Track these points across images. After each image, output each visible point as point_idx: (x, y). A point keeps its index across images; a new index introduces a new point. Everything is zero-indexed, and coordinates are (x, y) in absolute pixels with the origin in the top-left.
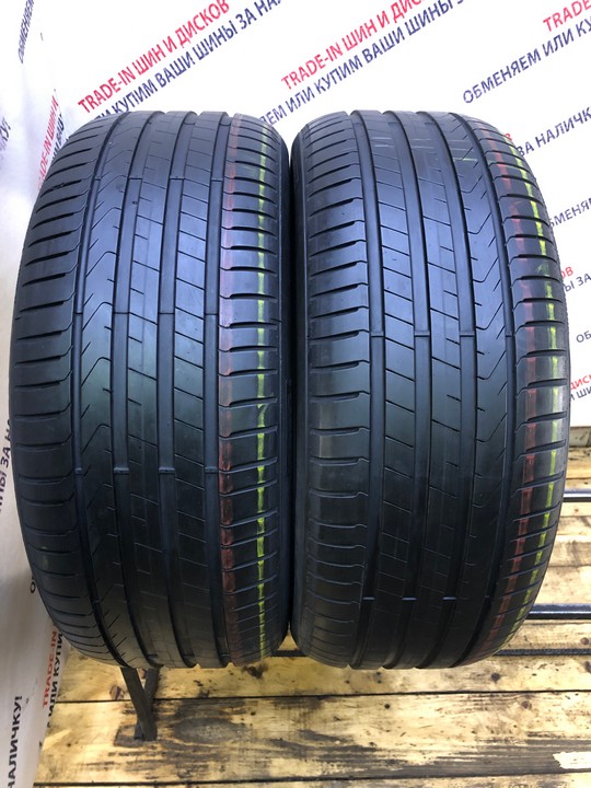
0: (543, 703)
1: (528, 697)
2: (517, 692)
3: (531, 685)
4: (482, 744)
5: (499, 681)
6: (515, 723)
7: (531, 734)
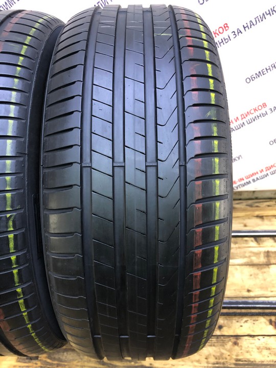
0: (245, 342)
1: (237, 339)
2: (232, 336)
3: (239, 332)
4: (210, 365)
5: (222, 330)
6: (229, 354)
7: (237, 360)
